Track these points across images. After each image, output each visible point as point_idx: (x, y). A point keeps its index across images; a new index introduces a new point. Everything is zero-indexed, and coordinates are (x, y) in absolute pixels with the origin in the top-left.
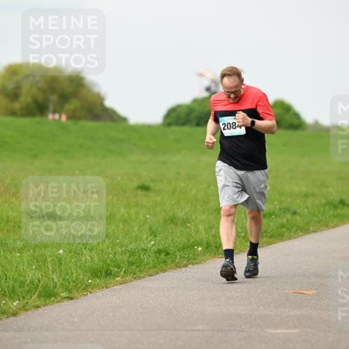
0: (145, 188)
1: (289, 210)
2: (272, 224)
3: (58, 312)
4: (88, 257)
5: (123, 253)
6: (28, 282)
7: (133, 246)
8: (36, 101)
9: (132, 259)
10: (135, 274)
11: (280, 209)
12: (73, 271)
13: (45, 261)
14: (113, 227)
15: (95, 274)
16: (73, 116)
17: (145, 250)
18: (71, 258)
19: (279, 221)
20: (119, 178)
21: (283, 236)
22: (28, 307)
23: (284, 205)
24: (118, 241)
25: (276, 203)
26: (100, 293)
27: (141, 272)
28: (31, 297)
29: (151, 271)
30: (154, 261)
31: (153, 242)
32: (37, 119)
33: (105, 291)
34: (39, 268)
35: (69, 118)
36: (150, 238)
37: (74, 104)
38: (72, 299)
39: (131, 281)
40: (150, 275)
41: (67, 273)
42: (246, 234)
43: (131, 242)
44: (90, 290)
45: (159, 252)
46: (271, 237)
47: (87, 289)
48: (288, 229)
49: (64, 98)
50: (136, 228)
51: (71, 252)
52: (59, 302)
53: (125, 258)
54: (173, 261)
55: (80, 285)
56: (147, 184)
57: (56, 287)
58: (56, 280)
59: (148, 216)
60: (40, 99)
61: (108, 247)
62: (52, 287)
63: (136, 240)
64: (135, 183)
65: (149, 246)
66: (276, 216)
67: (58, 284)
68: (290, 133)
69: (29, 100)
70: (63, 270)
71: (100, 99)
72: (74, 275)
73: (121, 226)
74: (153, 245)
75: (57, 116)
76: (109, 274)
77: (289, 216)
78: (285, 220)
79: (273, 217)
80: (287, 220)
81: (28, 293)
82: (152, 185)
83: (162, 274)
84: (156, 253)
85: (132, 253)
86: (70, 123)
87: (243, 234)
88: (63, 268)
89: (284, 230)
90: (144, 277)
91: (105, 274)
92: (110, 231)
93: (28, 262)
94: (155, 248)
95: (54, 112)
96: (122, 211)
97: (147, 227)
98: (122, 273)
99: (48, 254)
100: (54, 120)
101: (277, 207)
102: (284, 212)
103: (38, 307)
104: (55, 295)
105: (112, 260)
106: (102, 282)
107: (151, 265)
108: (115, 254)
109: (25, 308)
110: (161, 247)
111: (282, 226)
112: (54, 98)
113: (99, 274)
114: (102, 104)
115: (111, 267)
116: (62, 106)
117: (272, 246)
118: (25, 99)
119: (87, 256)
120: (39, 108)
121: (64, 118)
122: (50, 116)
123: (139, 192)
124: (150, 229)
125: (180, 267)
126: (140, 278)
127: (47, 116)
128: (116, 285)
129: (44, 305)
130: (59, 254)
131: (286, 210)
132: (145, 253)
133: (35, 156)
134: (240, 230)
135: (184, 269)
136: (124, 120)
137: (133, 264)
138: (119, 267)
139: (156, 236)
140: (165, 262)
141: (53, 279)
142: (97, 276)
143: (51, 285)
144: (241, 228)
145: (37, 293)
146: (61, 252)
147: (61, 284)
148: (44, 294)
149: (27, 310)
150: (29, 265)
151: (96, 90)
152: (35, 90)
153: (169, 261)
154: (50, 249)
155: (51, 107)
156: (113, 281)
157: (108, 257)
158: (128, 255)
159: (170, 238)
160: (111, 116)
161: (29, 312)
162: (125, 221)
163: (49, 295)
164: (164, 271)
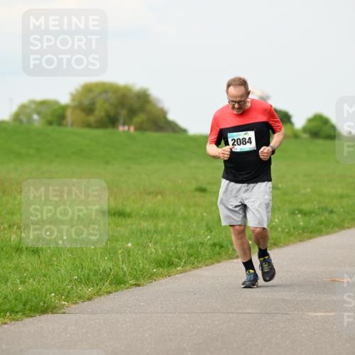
0: (202, 190)
1: (327, 209)
2: (312, 221)
3: (126, 297)
4: (153, 250)
5: (183, 246)
6: (101, 271)
7: (191, 240)
8: (108, 116)
9: (191, 251)
10: (193, 264)
11: (319, 208)
12: (140, 261)
13: (116, 253)
14: (174, 224)
15: (159, 264)
16: (140, 128)
17: (203, 244)
18: (139, 250)
19: (318, 219)
20: (180, 181)
21: (321, 231)
22: (100, 293)
23: (322, 205)
24: (179, 236)
25: (315, 203)
26: (163, 281)
27: (199, 262)
28: (104, 284)
29: (207, 262)
30: (210, 253)
31: (209, 237)
32: (110, 130)
33: (168, 279)
34: (111, 259)
35: (136, 129)
36: (206, 234)
37: (141, 118)
38: (139, 285)
39: (190, 270)
40: (207, 265)
41: (135, 264)
42: (289, 230)
43: (190, 237)
44: (155, 278)
45: (214, 245)
46: (311, 232)
47: (152, 277)
48: (326, 226)
49: (132, 112)
50: (194, 225)
51: (138, 245)
52: (128, 288)
53: (185, 250)
54: (226, 253)
55: (145, 274)
56: (204, 186)
57: (125, 275)
58: (125, 269)
59: (205, 214)
60: (112, 113)
61: (170, 241)
62: (121, 276)
63: (194, 234)
64: (194, 185)
65: (206, 240)
66: (316, 214)
67: (127, 273)
68: (327, 143)
69: (103, 114)
70: (131, 260)
71: (163, 113)
72: (141, 265)
73: (181, 223)
74: (209, 239)
75: (126, 128)
76: (171, 264)
77: (327, 215)
78: (323, 218)
79: (313, 215)
80: (325, 218)
81: (101, 280)
82: (208, 187)
83: (216, 264)
84: (212, 246)
85: (191, 246)
86: (137, 134)
87: (287, 230)
88: (131, 259)
89: (322, 226)
90: (201, 267)
91: (167, 264)
92: (172, 227)
93: (101, 253)
94: (211, 242)
95: (124, 125)
96: (183, 209)
97: (204, 223)
98: (182, 263)
99: (118, 247)
100: (124, 131)
101: (317, 207)
102: (323, 210)
103: (110, 293)
104: (125, 283)
105: (173, 252)
106: (165, 271)
107: (207, 257)
108: (176, 247)
109: (98, 294)
110: (216, 241)
111: (321, 223)
112: (124, 112)
113: (162, 265)
114: (165, 118)
115: (172, 259)
116: (131, 119)
117: (311, 240)
118: (99, 113)
119: (152, 248)
120: (111, 121)
121: (132, 129)
122: (121, 128)
123: (197, 194)
124: (207, 225)
125: (232, 258)
126: (197, 267)
127: (117, 128)
128: (177, 274)
129: (115, 291)
130: (128, 247)
131: (324, 209)
132: (202, 247)
133: (107, 163)
134: (284, 227)
135: (236, 261)
136: (184, 131)
137: (191, 256)
138: (180, 259)
139: (212, 232)
140: (219, 254)
141: (123, 269)
142: (160, 266)
143: (121, 274)
144: (286, 225)
145: (108, 281)
146: (130, 245)
147: (130, 273)
148: (114, 282)
149: (100, 296)
150: (102, 257)
151: (160, 105)
152: (107, 106)
153: (223, 254)
154: (120, 243)
155: (121, 121)
156: (175, 271)
157: (170, 250)
158: (187, 247)
159: (224, 233)
160: (173, 128)
161: (102, 297)
162: (185, 219)
163: (119, 282)
164: (219, 262)
